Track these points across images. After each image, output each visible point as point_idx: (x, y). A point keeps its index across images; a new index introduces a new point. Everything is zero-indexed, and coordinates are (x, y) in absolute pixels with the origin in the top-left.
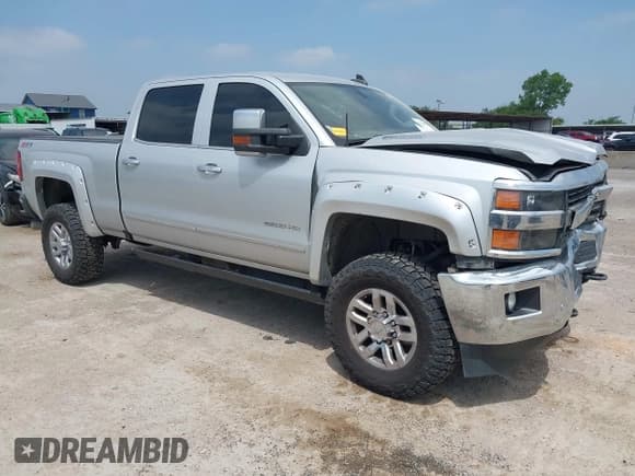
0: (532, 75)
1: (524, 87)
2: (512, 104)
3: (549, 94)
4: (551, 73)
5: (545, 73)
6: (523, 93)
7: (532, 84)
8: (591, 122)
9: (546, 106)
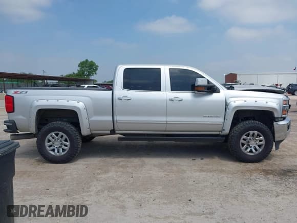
0: (82, 61)
1: (79, 66)
2: (74, 73)
3: (90, 69)
4: (90, 60)
5: (87, 60)
6: (79, 68)
7: (82, 65)
8: (105, 82)
9: (89, 75)
